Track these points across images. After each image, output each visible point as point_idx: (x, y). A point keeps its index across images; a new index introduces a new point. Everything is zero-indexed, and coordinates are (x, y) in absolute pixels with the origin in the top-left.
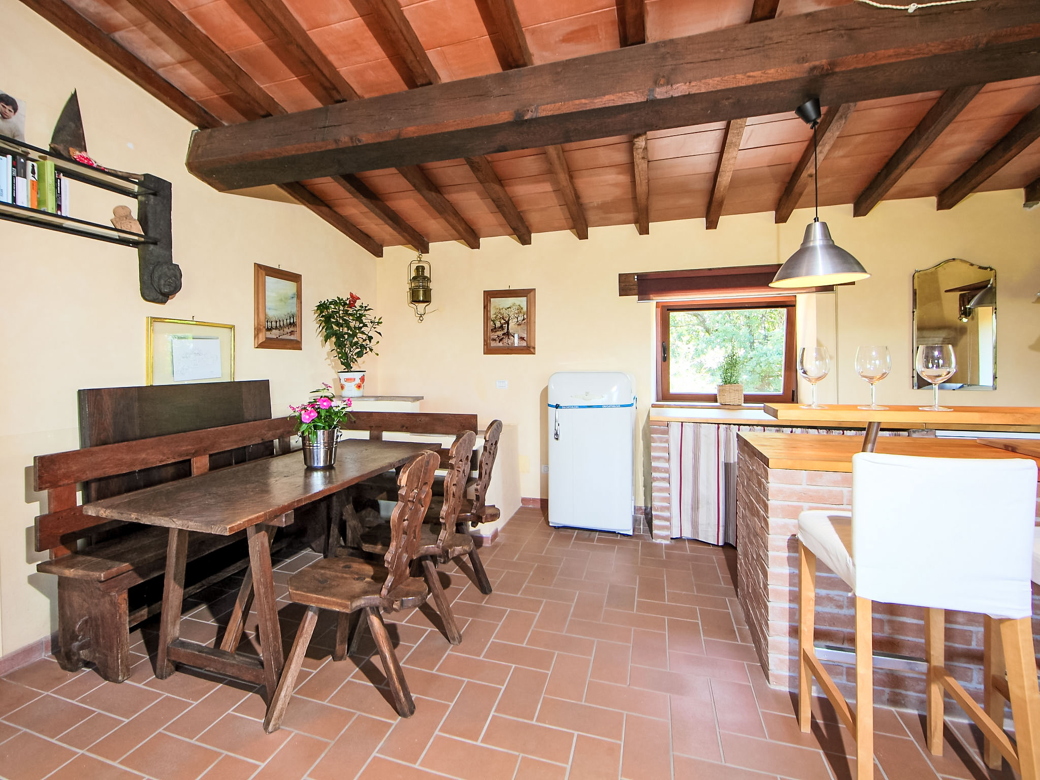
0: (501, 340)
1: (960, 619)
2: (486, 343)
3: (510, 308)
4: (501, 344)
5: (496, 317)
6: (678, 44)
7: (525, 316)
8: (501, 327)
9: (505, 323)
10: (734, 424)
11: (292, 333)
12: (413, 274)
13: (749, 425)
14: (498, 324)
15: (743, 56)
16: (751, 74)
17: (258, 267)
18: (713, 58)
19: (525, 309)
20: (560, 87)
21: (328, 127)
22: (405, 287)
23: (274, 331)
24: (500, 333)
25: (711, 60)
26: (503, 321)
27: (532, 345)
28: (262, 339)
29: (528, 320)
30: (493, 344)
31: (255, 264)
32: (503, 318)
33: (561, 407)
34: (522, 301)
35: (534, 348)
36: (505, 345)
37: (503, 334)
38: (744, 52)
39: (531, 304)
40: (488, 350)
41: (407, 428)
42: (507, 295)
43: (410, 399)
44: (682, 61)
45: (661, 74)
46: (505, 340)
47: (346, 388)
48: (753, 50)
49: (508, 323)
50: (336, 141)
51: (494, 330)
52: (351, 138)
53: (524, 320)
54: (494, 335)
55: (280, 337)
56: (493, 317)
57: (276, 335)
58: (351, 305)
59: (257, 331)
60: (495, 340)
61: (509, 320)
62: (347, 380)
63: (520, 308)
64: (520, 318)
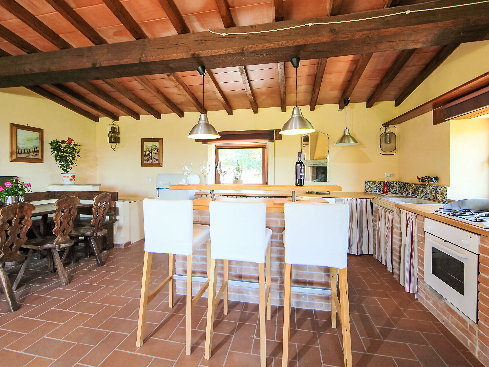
0: (148, 160)
1: (234, 263)
2: (142, 162)
3: (152, 146)
4: (148, 162)
5: (146, 150)
6: (151, 41)
7: (158, 150)
8: (148, 155)
9: (150, 153)
10: (226, 196)
11: (36, 155)
12: (110, 130)
13: (231, 196)
14: (147, 153)
15: (171, 47)
16: (173, 55)
17: (12, 125)
18: (161, 47)
19: (158, 147)
20: (109, 55)
21: (22, 64)
22: (106, 136)
23: (23, 154)
24: (148, 157)
25: (161, 48)
26: (149, 152)
27: (161, 162)
28: (14, 157)
29: (159, 151)
30: (145, 162)
31: (10, 123)
32: (149, 151)
33: (160, 189)
34: (157, 143)
35: (162, 164)
36: (150, 162)
37: (149, 158)
38: (171, 46)
39: (161, 144)
40: (144, 165)
41: (89, 198)
42: (151, 141)
43: (91, 185)
44: (151, 48)
45: (144, 52)
46: (150, 160)
47: (64, 180)
48: (174, 46)
49: (151, 153)
50: (24, 71)
51: (145, 156)
52: (30, 70)
53: (157, 151)
54: (145, 158)
55: (28, 157)
56: (145, 150)
57: (24, 156)
58: (70, 143)
59: (12, 154)
60: (145, 160)
61: (152, 152)
62: (65, 177)
63: (156, 147)
64: (156, 151)
